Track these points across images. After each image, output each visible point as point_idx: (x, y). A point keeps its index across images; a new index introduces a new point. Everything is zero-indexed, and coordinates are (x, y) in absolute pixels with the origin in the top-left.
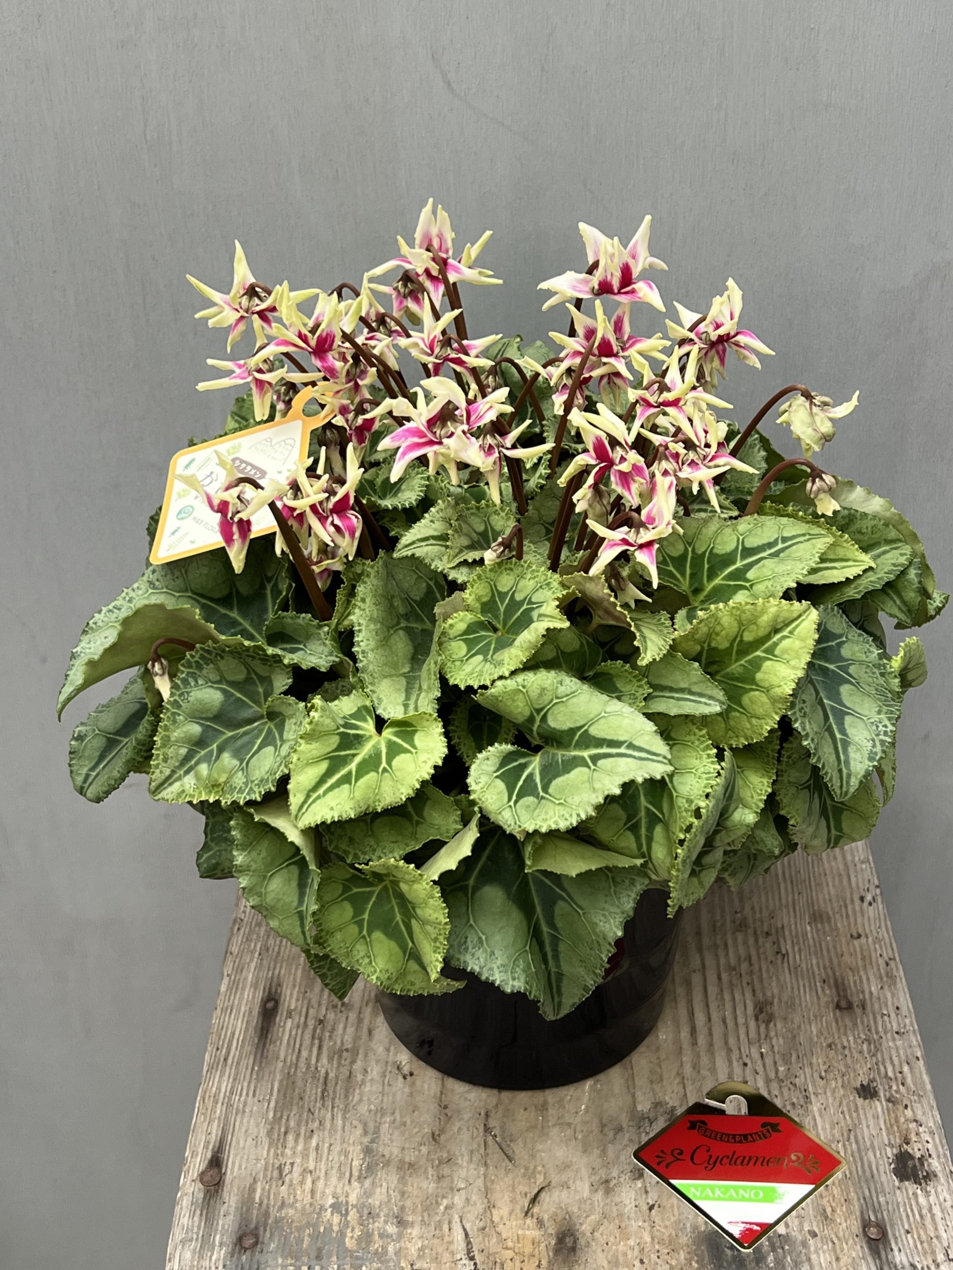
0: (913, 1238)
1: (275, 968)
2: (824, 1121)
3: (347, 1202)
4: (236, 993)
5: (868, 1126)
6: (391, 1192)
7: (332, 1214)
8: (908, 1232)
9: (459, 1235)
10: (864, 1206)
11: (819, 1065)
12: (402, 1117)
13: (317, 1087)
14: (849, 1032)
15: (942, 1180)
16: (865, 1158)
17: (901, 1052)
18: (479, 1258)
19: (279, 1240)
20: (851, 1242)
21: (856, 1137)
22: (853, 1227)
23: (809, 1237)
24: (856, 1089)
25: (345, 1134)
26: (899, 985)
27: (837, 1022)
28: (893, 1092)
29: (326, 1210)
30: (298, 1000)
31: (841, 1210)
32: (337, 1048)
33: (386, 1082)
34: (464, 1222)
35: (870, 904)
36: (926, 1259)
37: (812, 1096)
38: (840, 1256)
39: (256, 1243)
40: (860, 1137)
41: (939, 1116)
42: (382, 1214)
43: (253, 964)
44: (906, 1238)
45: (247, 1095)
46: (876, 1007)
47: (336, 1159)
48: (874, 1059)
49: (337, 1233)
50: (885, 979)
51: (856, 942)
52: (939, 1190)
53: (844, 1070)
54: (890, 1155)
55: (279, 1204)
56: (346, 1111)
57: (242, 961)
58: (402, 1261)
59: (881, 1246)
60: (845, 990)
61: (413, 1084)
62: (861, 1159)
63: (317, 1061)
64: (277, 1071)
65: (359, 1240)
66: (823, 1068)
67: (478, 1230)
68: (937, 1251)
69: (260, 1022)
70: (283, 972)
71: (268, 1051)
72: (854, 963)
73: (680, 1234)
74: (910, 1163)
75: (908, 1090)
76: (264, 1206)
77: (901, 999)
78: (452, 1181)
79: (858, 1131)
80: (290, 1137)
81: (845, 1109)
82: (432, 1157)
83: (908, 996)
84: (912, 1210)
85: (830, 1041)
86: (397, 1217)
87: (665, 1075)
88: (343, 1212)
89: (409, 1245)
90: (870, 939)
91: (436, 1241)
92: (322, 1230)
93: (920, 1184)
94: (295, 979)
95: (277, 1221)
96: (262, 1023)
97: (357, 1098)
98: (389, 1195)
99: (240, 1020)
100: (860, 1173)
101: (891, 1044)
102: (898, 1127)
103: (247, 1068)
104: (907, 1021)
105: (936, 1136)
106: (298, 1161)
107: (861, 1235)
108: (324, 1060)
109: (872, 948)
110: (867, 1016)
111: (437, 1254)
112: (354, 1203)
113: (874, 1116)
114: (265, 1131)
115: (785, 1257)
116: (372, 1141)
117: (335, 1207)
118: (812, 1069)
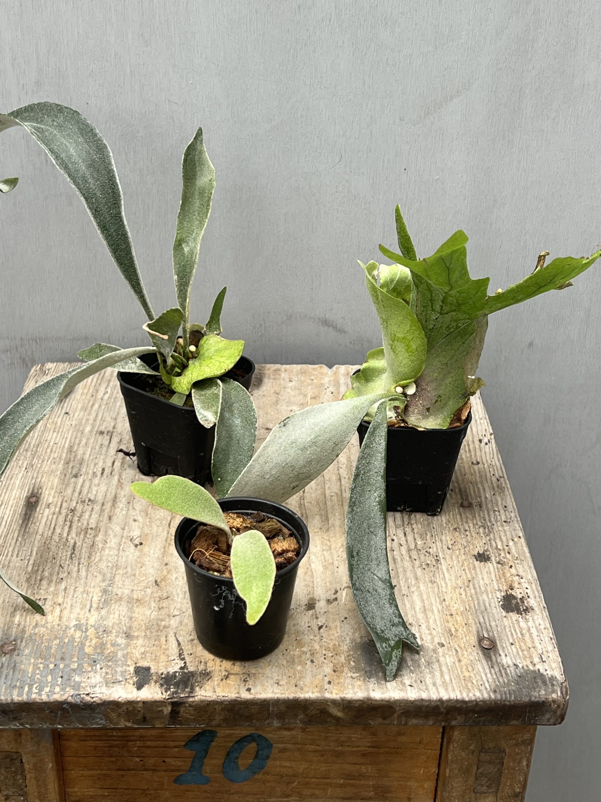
0: (516, 648)
1: (37, 477)
2: (451, 575)
3: (87, 624)
4: (6, 492)
5: (483, 579)
6: (121, 617)
7: (75, 631)
8: (512, 644)
9: (174, 644)
10: (480, 629)
11: (447, 541)
12: (132, 571)
13: (67, 551)
14: (470, 522)
15: (538, 612)
16: (480, 599)
17: (508, 533)
18: (188, 659)
19: (33, 648)
20: (470, 650)
21: (474, 585)
22: (471, 641)
23: (438, 646)
24: (475, 556)
25: (87, 581)
26: (506, 493)
27: (461, 515)
28: (502, 558)
29: (70, 628)
30: (54, 497)
31: (463, 630)
32: (84, 527)
33: (121, 548)
34: (177, 636)
35: (486, 444)
36: (526, 661)
37: (442, 561)
38: (461, 659)
39: (14, 650)
40: (477, 585)
41: (535, 573)
42: (114, 631)
43: (21, 475)
44: (511, 647)
45: (12, 556)
46: (490, 506)
47: (80, 596)
48: (488, 538)
49: (79, 642)
50: (496, 489)
51: (475, 466)
52: (536, 617)
53: (465, 544)
54: (499, 596)
55: (34, 624)
56: (89, 566)
57: (12, 473)
58: (129, 661)
59: (492, 653)
60: (467, 496)
61: (141, 551)
62: (478, 599)
63: (68, 535)
64: (36, 542)
65: (95, 648)
66: (450, 543)
67: (188, 641)
68: (534, 656)
69: (24, 510)
70: (43, 480)
71: (29, 528)
72: (474, 480)
73: (342, 645)
74: (514, 602)
75: (513, 556)
76: (21, 627)
77: (508, 502)
78: (169, 611)
79: (476, 582)
80: (44, 583)
81: (466, 568)
82: (155, 595)
83: (513, 500)
84: (515, 631)
85: (455, 526)
86: (126, 633)
87: (333, 546)
88: (84, 630)
89: (134, 651)
90: (486, 465)
91: (155, 648)
92: (66, 641)
93: (521, 614)
94: (52, 485)
95: (30, 636)
96: (26, 511)
97: (97, 559)
98: (120, 619)
99: (8, 510)
100: (477, 608)
101: (500, 529)
102: (505, 579)
103: (12, 539)
104: (513, 515)
105: (533, 585)
106: (50, 597)
107: (477, 647)
108: (73, 534)
109: (487, 470)
110: (483, 512)
111: (156, 656)
112: (93, 624)
113: (487, 573)
114: (25, 579)
115: (420, 659)
116: (109, 585)
117: (78, 627)
118: (442, 543)
